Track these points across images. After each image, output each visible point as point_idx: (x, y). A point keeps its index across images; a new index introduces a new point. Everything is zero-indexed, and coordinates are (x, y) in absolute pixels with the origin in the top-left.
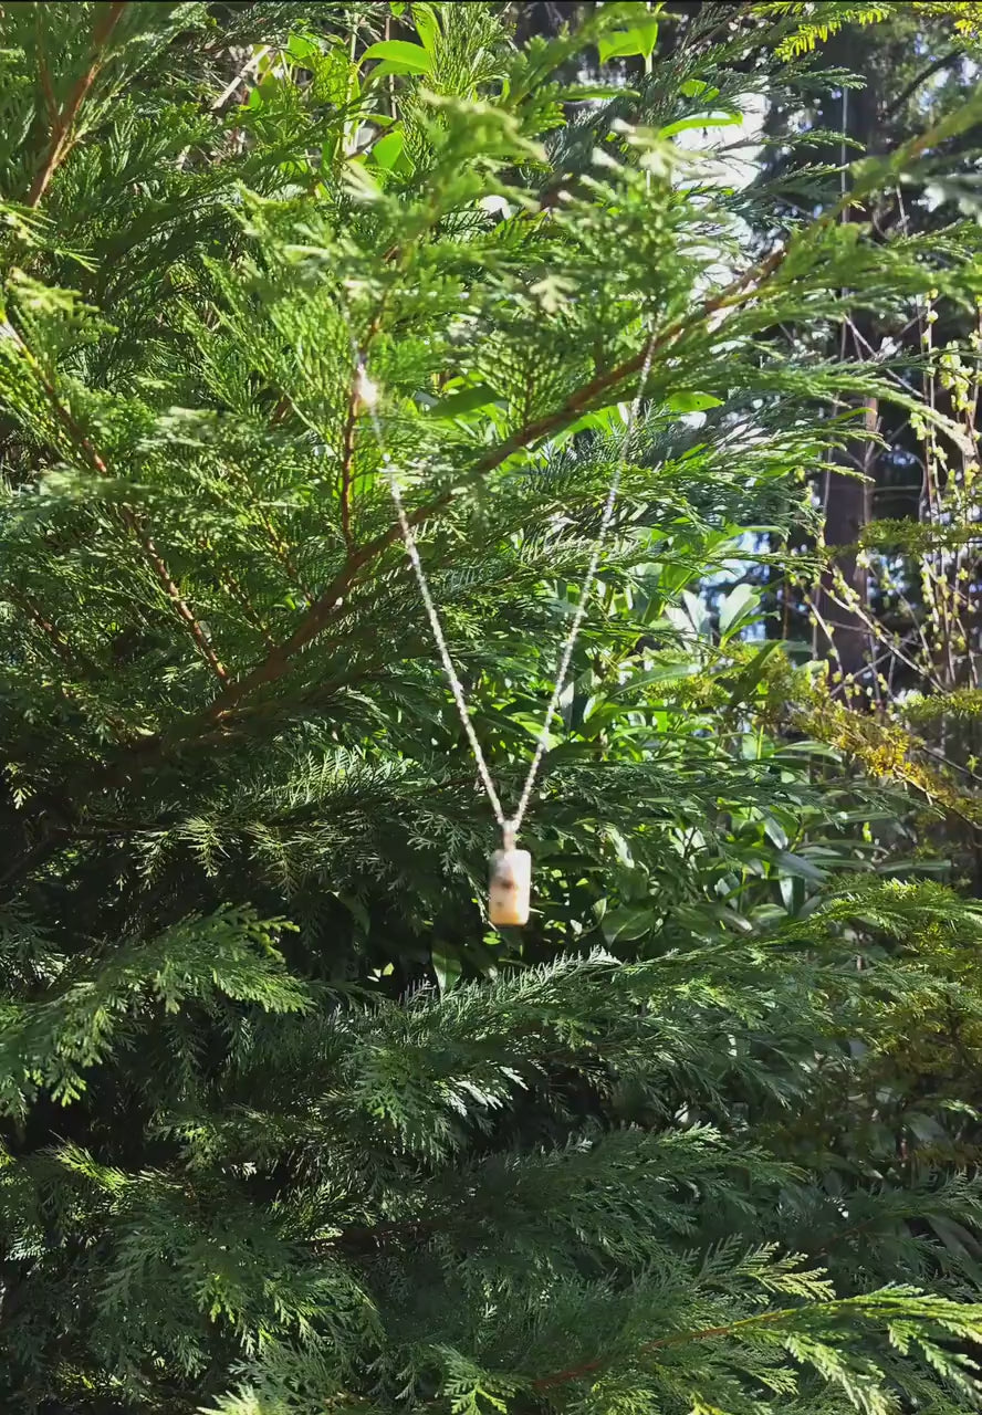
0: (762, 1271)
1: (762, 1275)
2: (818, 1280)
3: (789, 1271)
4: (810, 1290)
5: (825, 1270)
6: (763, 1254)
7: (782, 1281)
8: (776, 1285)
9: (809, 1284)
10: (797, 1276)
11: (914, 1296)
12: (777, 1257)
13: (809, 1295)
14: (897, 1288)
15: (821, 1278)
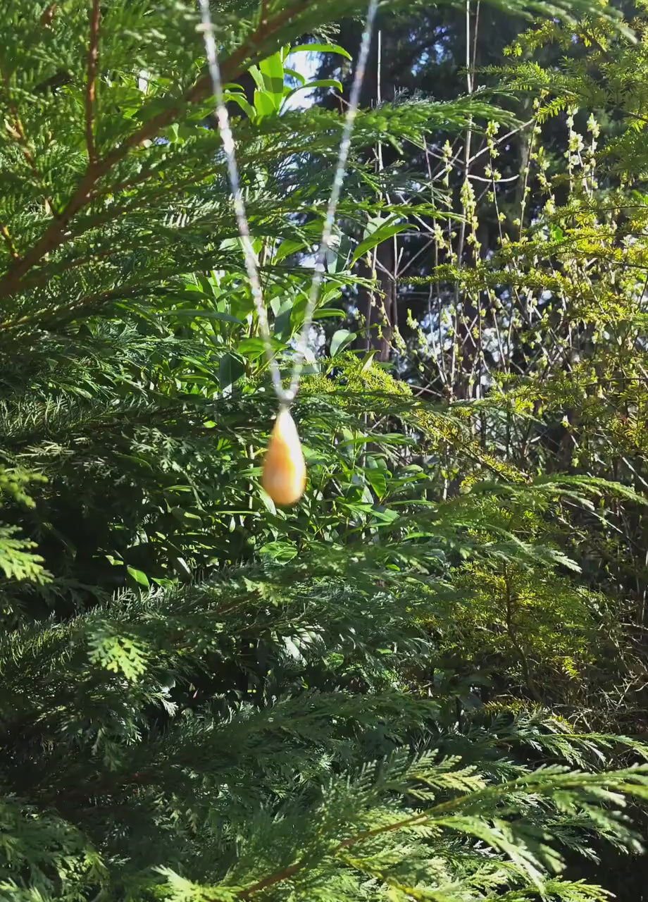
0: (426, 773)
1: (427, 777)
2: (469, 776)
3: (447, 771)
4: (466, 785)
5: (475, 767)
6: (426, 758)
7: (443, 779)
8: (440, 783)
9: (465, 780)
10: (455, 774)
11: (564, 772)
12: (437, 760)
13: (465, 789)
14: (549, 769)
15: (473, 773)
